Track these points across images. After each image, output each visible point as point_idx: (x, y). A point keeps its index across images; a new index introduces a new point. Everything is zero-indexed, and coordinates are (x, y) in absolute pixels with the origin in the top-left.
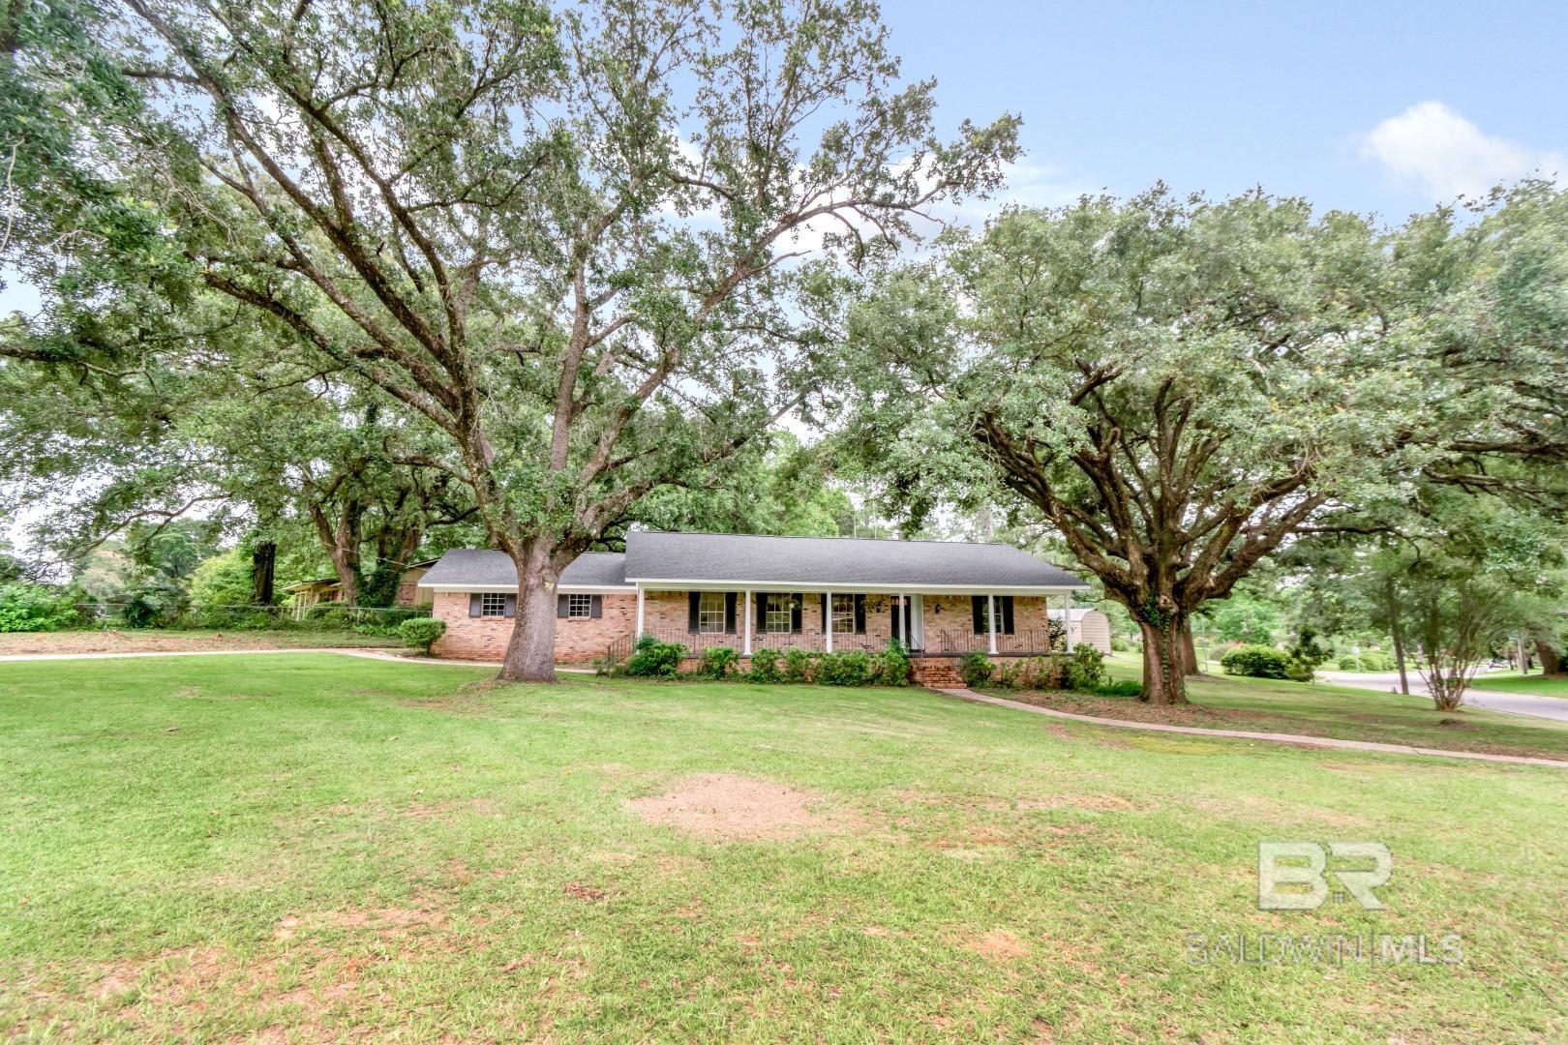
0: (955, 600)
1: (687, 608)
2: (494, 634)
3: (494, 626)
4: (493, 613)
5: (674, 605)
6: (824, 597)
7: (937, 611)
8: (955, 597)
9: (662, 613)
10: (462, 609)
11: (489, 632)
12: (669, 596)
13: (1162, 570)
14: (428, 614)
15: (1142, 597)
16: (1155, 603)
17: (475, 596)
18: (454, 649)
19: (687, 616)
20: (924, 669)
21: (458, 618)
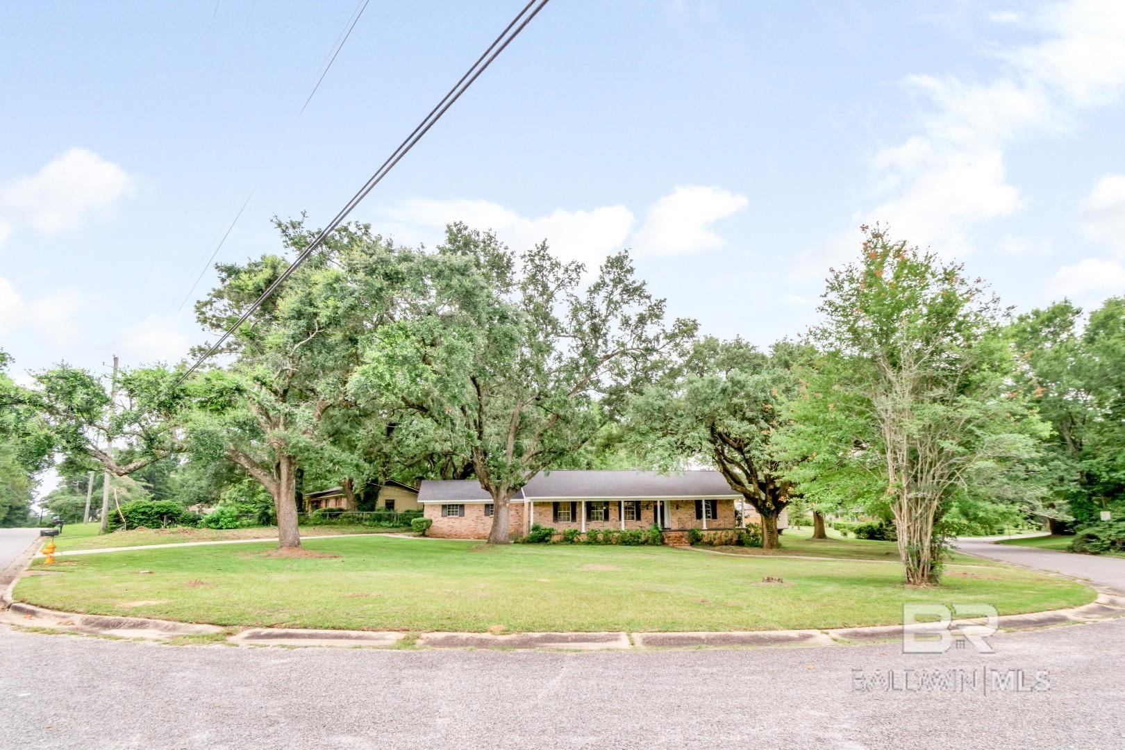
0: (687, 503)
1: (552, 510)
2: (454, 524)
3: (453, 520)
5: (546, 508)
6: (620, 503)
7: (677, 509)
8: (686, 501)
9: (542, 513)
10: (438, 512)
11: (451, 524)
13: (767, 491)
14: (422, 516)
15: (759, 503)
16: (765, 506)
17: (444, 506)
18: (435, 532)
19: (552, 514)
20: (670, 537)
21: (436, 517)
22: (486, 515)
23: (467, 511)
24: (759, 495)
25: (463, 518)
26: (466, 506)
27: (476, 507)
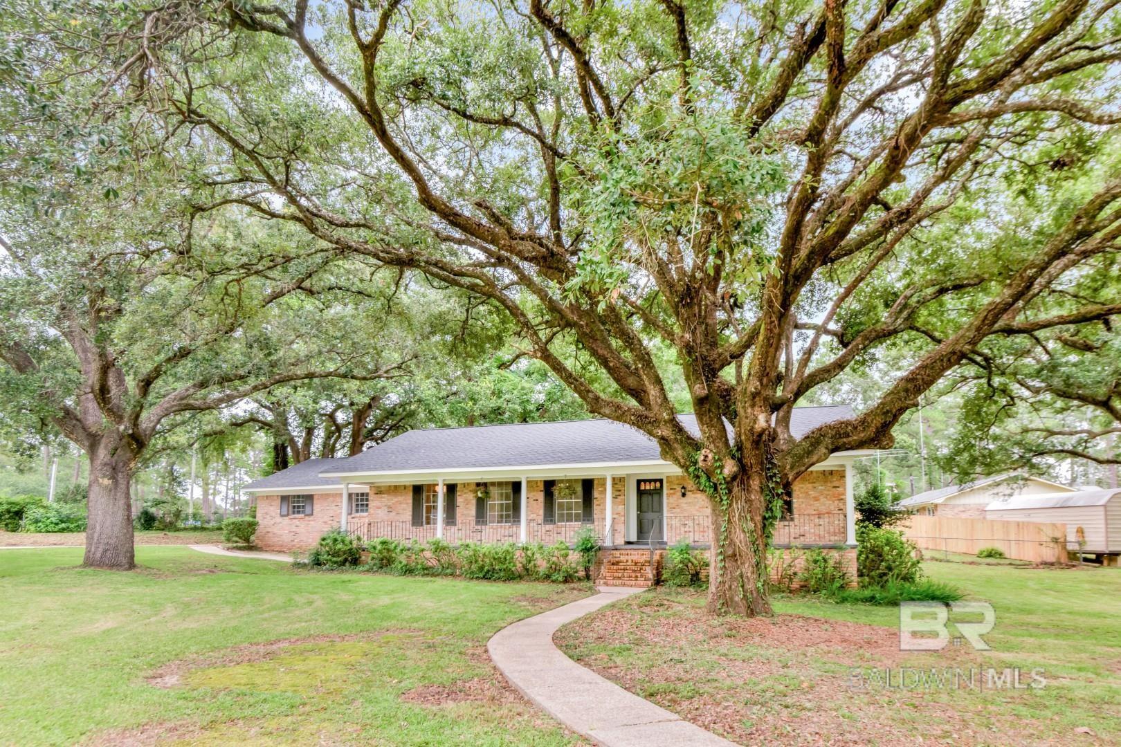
1: (410, 501)
2: (297, 530)
3: (298, 523)
4: (298, 512)
5: (400, 498)
7: (684, 495)
9: (389, 507)
10: (275, 509)
11: (294, 529)
12: (395, 489)
17: (284, 499)
18: (271, 543)
19: (411, 509)
20: (617, 563)
21: (272, 517)
23: (317, 507)
25: (311, 518)
26: (315, 497)
27: (331, 499)
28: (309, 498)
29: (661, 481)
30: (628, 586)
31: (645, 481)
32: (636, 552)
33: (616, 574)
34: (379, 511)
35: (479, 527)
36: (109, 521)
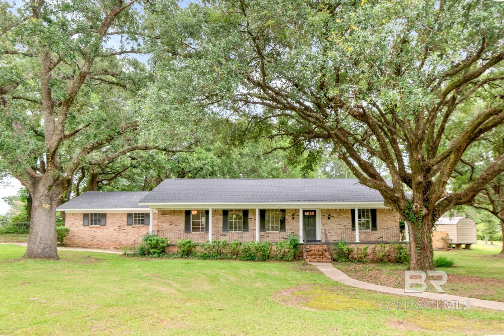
0: (340, 212)
1: (184, 219)
2: (95, 234)
3: (95, 230)
4: (95, 224)
5: (177, 217)
7: (329, 218)
8: (340, 210)
9: (170, 222)
10: (79, 222)
11: (93, 233)
12: (174, 212)
13: (414, 186)
14: (63, 225)
15: (402, 204)
16: (410, 209)
17: (86, 216)
18: (76, 242)
19: (184, 223)
20: (310, 251)
21: (77, 227)
22: (128, 225)
23: (109, 221)
24: (402, 192)
25: (105, 227)
26: (108, 215)
27: (118, 216)
28: (104, 216)
29: (315, 211)
30: (321, 262)
31: (307, 211)
32: (316, 246)
33: (313, 257)
34: (164, 224)
35: (224, 233)
36: (47, 230)
